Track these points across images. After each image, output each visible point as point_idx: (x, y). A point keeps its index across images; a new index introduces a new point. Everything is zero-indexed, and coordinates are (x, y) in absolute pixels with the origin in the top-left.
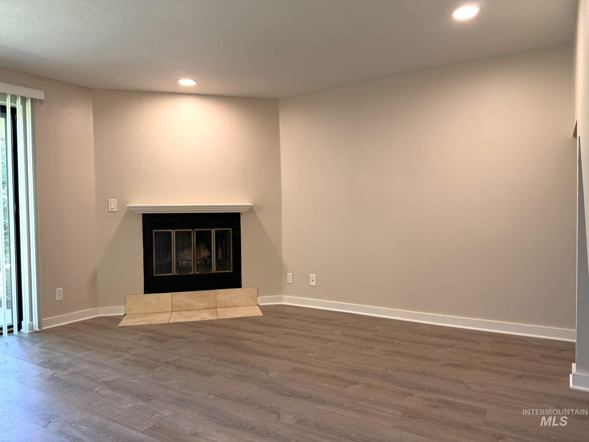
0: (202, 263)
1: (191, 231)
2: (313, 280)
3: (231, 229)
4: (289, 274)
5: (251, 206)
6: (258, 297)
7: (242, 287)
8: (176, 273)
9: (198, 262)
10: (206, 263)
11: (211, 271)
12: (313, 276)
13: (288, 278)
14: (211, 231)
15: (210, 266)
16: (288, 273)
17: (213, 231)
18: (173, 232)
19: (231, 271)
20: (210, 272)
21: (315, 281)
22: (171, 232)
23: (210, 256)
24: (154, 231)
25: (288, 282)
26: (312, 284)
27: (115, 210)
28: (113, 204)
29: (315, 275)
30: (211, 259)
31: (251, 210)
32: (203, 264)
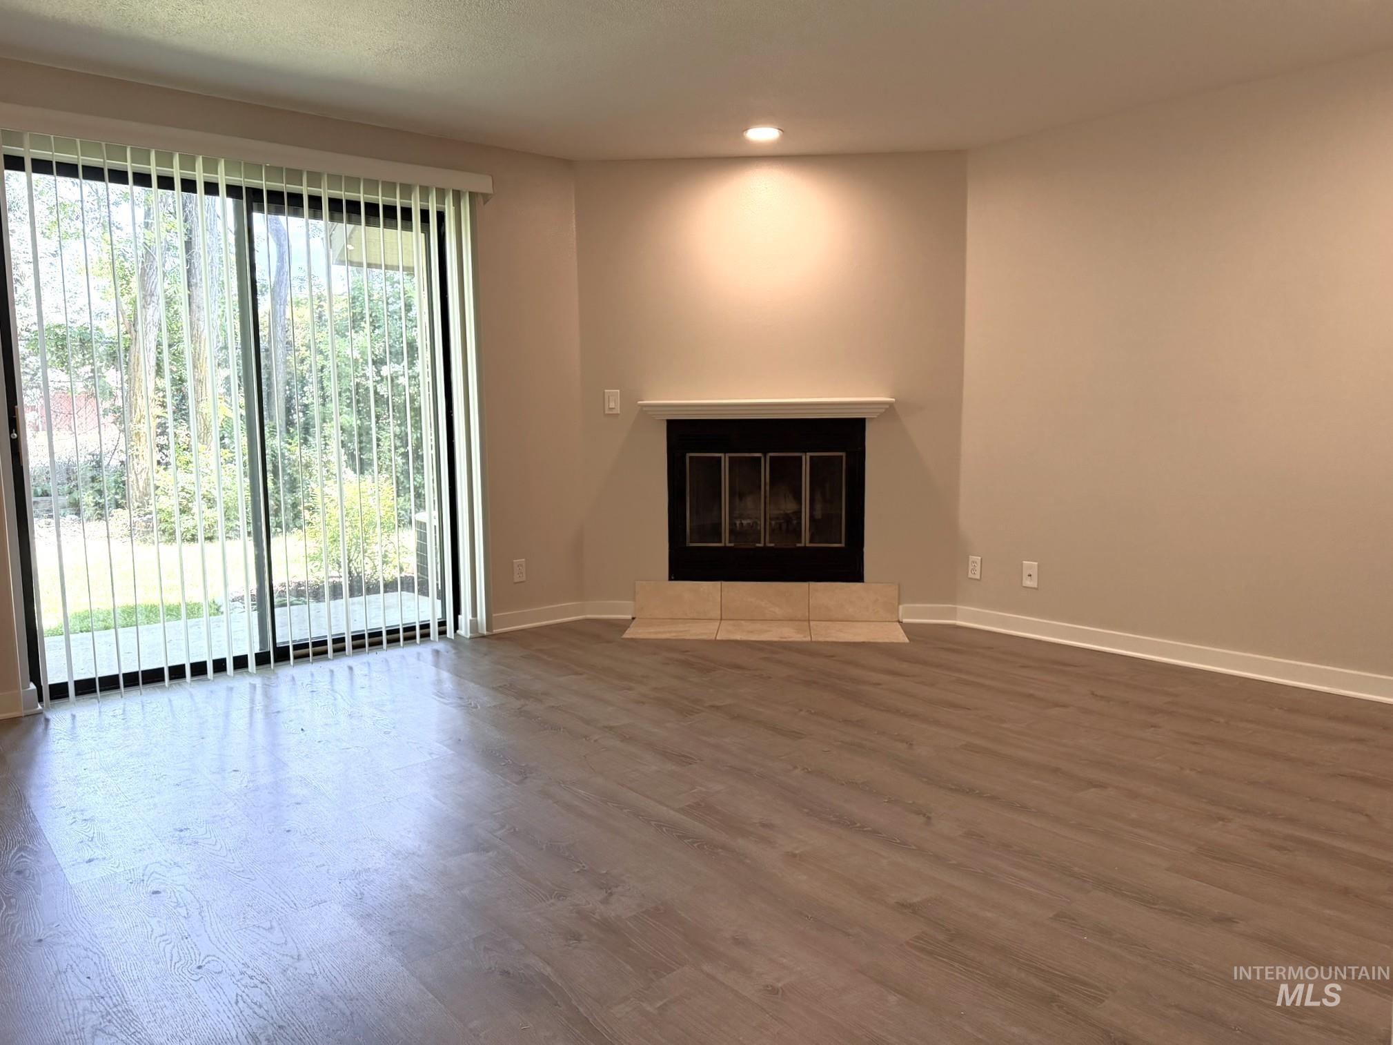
0: (780, 525)
1: (760, 458)
2: (1030, 575)
3: (843, 454)
4: (972, 558)
5: (890, 404)
6: (899, 604)
7: (865, 581)
8: (730, 542)
9: (773, 522)
10: (789, 525)
11: (800, 542)
12: (1030, 566)
13: (970, 568)
14: (800, 458)
15: (797, 533)
16: (970, 557)
17: (806, 458)
18: (725, 458)
19: (843, 545)
20: (798, 545)
21: (1035, 576)
22: (720, 458)
23: (798, 514)
24: (688, 455)
25: (970, 575)
26: (1028, 583)
27: (618, 411)
28: (613, 398)
29: (1036, 563)
30: (800, 518)
31: (889, 410)
32: (784, 527)
